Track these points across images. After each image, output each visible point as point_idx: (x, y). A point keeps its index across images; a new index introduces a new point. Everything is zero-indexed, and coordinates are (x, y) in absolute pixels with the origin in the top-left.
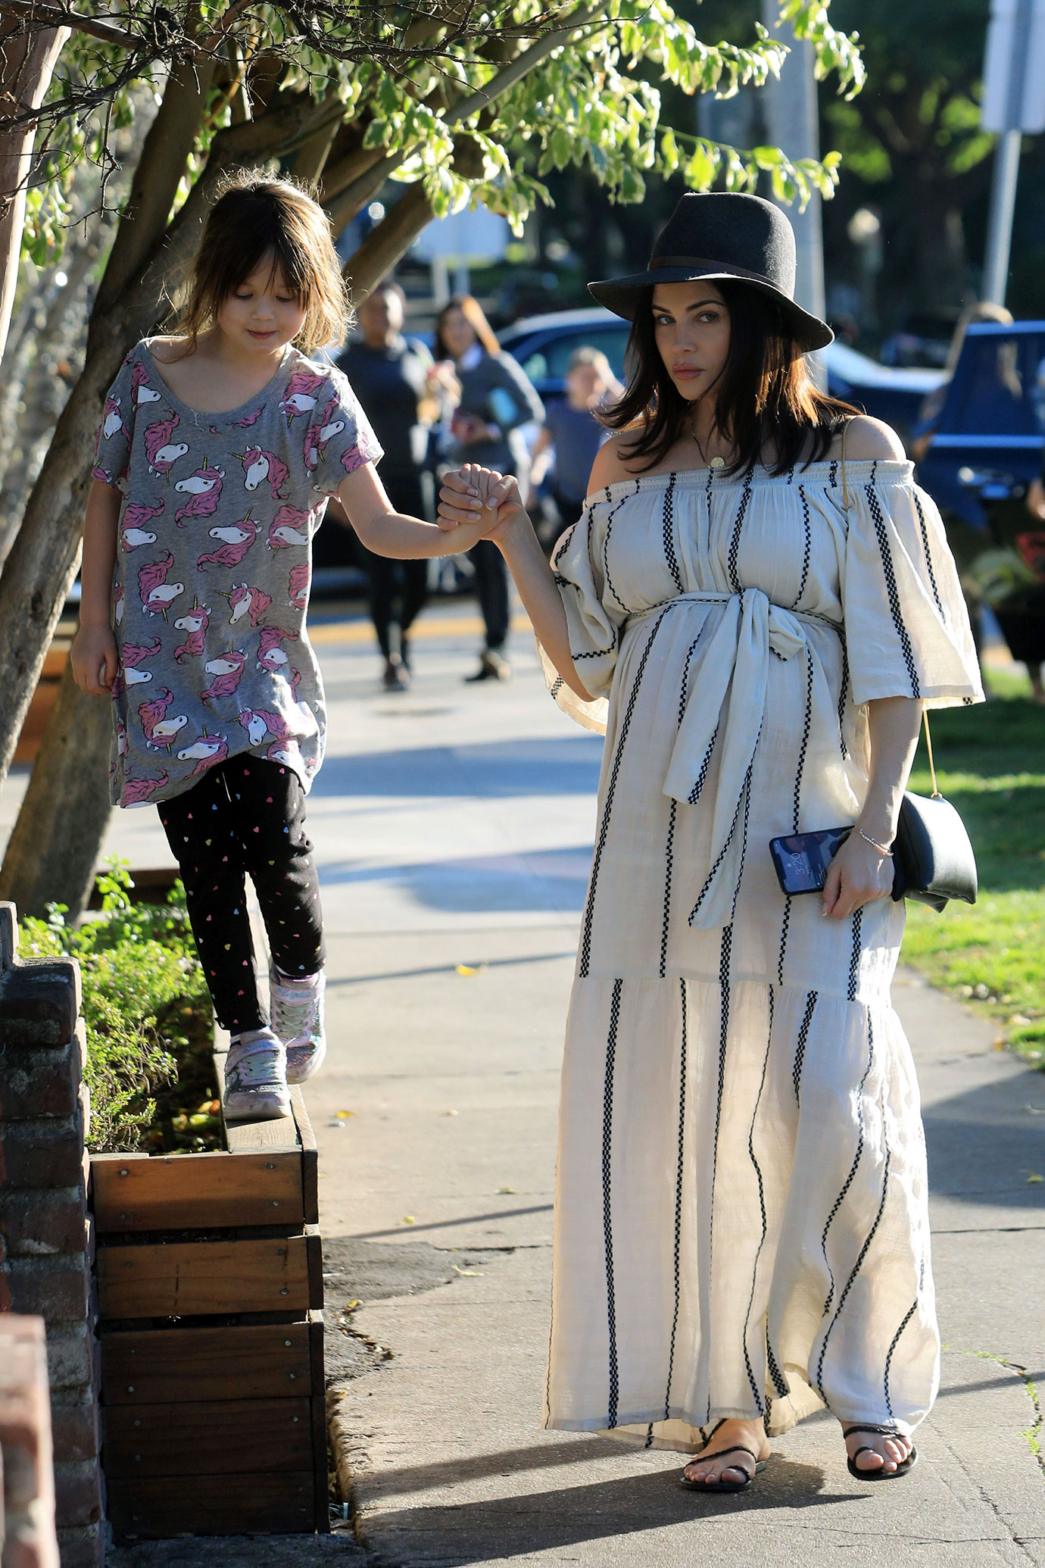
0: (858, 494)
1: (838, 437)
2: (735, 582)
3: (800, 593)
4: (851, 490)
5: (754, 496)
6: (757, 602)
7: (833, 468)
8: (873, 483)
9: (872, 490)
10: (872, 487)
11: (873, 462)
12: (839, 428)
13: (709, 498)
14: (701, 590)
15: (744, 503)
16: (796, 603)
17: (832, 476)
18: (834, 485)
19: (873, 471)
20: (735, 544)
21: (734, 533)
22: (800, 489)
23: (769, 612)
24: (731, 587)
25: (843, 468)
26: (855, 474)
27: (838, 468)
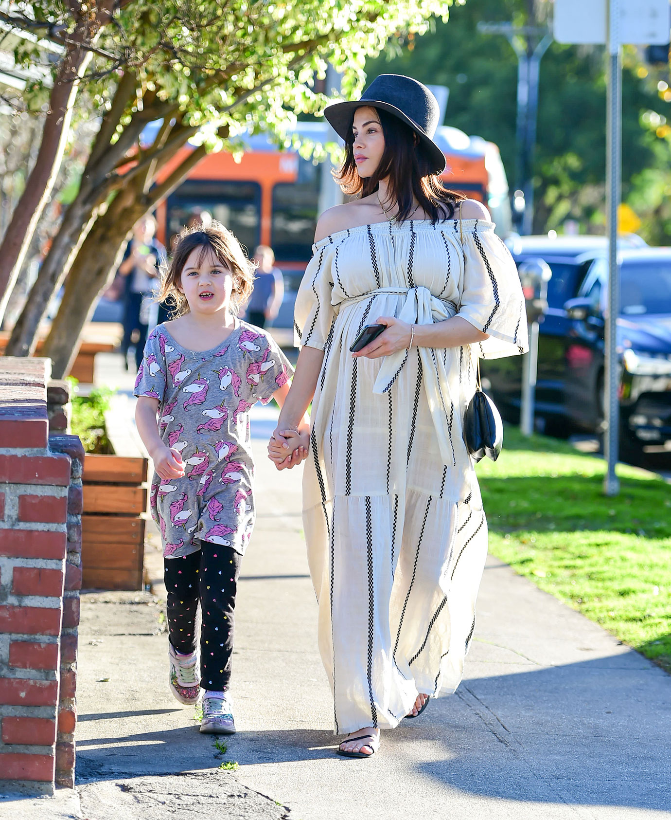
0: (468, 237)
1: (458, 209)
2: (411, 280)
3: (445, 287)
4: (464, 235)
5: (417, 235)
6: (425, 294)
7: (456, 223)
8: (476, 231)
9: (476, 234)
10: (475, 232)
11: (476, 220)
12: (458, 205)
13: (392, 239)
14: (390, 286)
15: (413, 240)
16: (442, 293)
17: (455, 227)
18: (457, 232)
19: (476, 225)
20: (411, 261)
21: (410, 255)
22: (442, 232)
23: (431, 300)
24: (408, 284)
25: (460, 223)
26: (466, 225)
27: (458, 223)
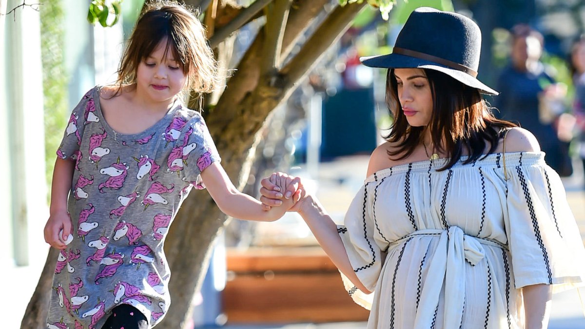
0: (512, 172)
1: (501, 140)
2: (445, 223)
3: (481, 227)
4: (508, 169)
5: (454, 174)
6: (457, 234)
7: (498, 158)
8: (521, 165)
9: (520, 169)
10: (520, 167)
11: (520, 153)
12: (502, 135)
13: (429, 177)
14: (427, 228)
15: (449, 178)
16: (479, 233)
17: (498, 162)
18: (499, 167)
19: (521, 158)
20: (444, 202)
21: (443, 195)
22: (479, 169)
23: (464, 239)
24: (443, 226)
25: (504, 157)
26: (510, 160)
27: (501, 158)
